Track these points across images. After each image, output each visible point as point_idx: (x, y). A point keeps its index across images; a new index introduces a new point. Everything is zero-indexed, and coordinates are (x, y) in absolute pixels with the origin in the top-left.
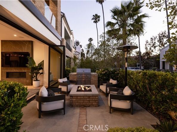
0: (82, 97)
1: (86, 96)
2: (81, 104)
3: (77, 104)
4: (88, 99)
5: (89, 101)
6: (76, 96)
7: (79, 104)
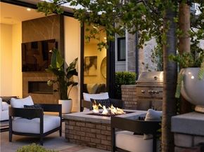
0: (83, 124)
1: (90, 123)
2: (83, 139)
3: (75, 137)
4: (93, 131)
5: (95, 134)
6: (74, 121)
7: (79, 138)
